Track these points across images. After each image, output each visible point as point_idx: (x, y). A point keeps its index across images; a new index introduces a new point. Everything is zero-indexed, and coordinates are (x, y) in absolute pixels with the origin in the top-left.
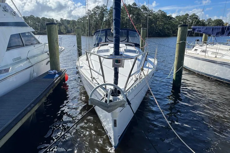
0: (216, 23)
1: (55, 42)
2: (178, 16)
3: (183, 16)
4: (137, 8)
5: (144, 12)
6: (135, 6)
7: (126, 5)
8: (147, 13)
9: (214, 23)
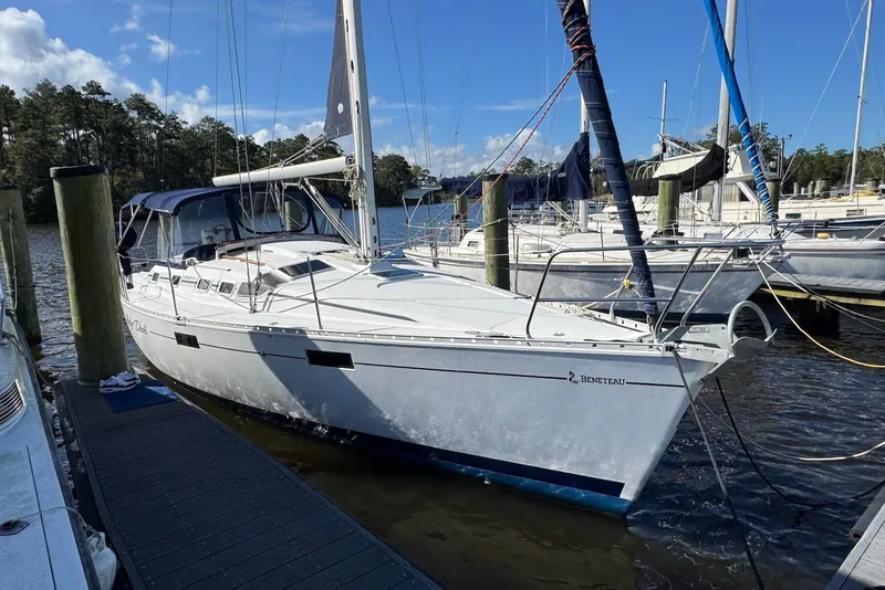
0: (388, 168)
1: (110, 247)
2: (275, 143)
3: (289, 140)
4: (108, 104)
5: (144, 122)
6: (97, 97)
7: (54, 89)
8: (156, 127)
9: (383, 166)
